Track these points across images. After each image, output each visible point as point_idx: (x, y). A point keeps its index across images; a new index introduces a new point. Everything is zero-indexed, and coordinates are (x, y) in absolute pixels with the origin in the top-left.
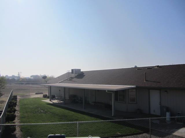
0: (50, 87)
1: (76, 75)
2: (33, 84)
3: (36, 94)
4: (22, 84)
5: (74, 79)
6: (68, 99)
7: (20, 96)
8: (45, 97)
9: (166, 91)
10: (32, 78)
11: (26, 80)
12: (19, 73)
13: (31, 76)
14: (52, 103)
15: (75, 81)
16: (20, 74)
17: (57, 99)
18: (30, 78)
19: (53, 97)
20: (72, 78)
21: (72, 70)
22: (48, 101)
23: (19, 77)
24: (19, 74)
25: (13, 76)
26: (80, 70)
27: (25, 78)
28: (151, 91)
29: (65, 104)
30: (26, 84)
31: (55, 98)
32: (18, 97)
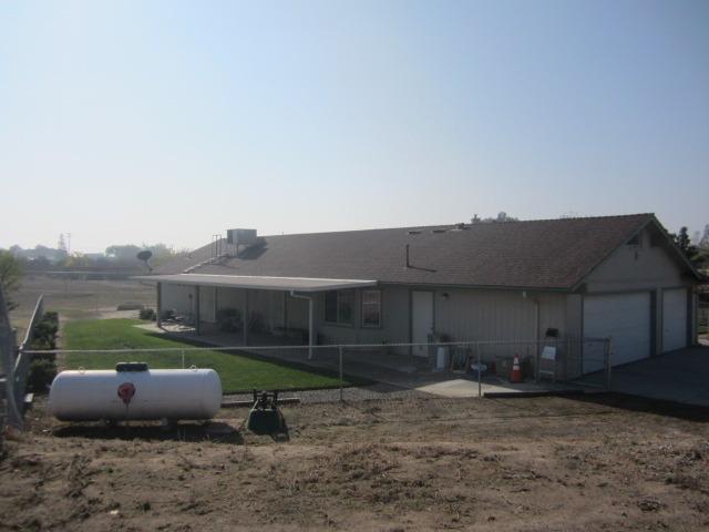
0: (159, 285)
1: (242, 247)
2: (112, 278)
3: (120, 309)
4: (75, 277)
5: (235, 262)
6: (214, 321)
7: (67, 316)
8: (147, 316)
9: (446, 295)
10: (113, 255)
11: (87, 265)
12: (62, 236)
13: (110, 250)
14: (162, 331)
15: (233, 268)
16: (66, 241)
17: (178, 322)
18: (105, 255)
19: (167, 317)
20: (228, 257)
21: (230, 232)
22: (152, 327)
23: (62, 252)
24: (62, 243)
25: (40, 249)
26: (254, 232)
27: (86, 255)
28: (415, 293)
29: (199, 335)
30: (91, 278)
31: (173, 318)
32: (61, 318)
